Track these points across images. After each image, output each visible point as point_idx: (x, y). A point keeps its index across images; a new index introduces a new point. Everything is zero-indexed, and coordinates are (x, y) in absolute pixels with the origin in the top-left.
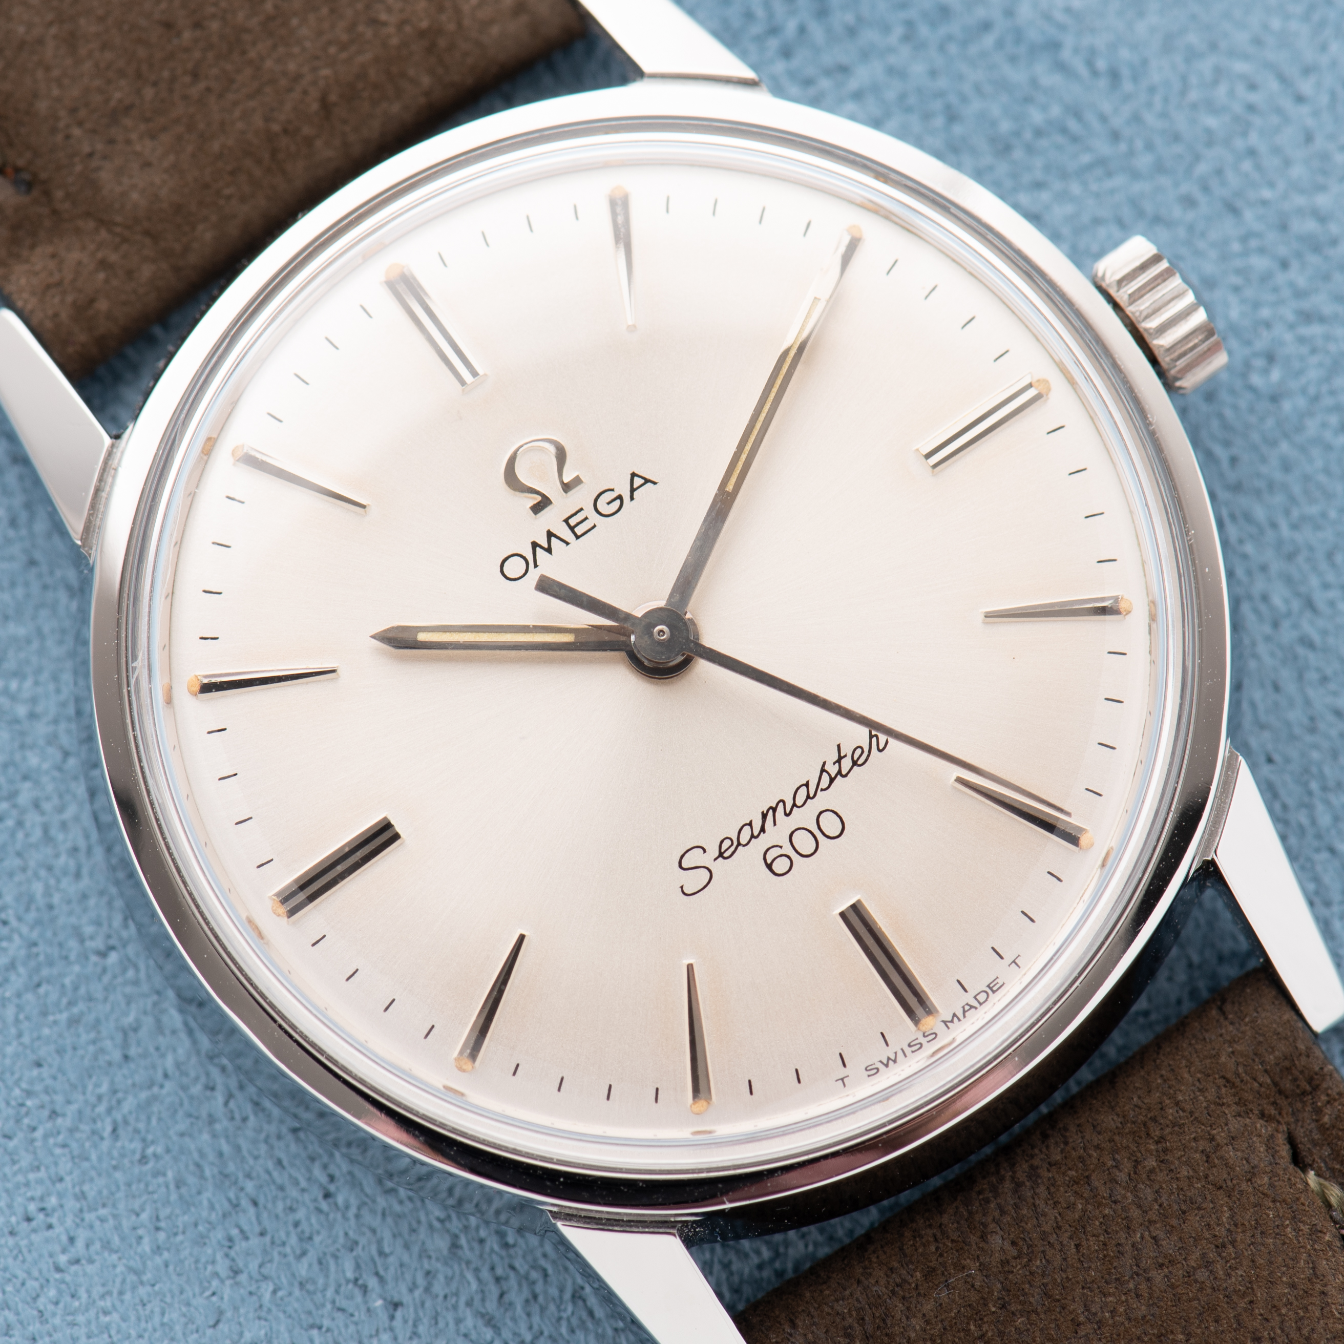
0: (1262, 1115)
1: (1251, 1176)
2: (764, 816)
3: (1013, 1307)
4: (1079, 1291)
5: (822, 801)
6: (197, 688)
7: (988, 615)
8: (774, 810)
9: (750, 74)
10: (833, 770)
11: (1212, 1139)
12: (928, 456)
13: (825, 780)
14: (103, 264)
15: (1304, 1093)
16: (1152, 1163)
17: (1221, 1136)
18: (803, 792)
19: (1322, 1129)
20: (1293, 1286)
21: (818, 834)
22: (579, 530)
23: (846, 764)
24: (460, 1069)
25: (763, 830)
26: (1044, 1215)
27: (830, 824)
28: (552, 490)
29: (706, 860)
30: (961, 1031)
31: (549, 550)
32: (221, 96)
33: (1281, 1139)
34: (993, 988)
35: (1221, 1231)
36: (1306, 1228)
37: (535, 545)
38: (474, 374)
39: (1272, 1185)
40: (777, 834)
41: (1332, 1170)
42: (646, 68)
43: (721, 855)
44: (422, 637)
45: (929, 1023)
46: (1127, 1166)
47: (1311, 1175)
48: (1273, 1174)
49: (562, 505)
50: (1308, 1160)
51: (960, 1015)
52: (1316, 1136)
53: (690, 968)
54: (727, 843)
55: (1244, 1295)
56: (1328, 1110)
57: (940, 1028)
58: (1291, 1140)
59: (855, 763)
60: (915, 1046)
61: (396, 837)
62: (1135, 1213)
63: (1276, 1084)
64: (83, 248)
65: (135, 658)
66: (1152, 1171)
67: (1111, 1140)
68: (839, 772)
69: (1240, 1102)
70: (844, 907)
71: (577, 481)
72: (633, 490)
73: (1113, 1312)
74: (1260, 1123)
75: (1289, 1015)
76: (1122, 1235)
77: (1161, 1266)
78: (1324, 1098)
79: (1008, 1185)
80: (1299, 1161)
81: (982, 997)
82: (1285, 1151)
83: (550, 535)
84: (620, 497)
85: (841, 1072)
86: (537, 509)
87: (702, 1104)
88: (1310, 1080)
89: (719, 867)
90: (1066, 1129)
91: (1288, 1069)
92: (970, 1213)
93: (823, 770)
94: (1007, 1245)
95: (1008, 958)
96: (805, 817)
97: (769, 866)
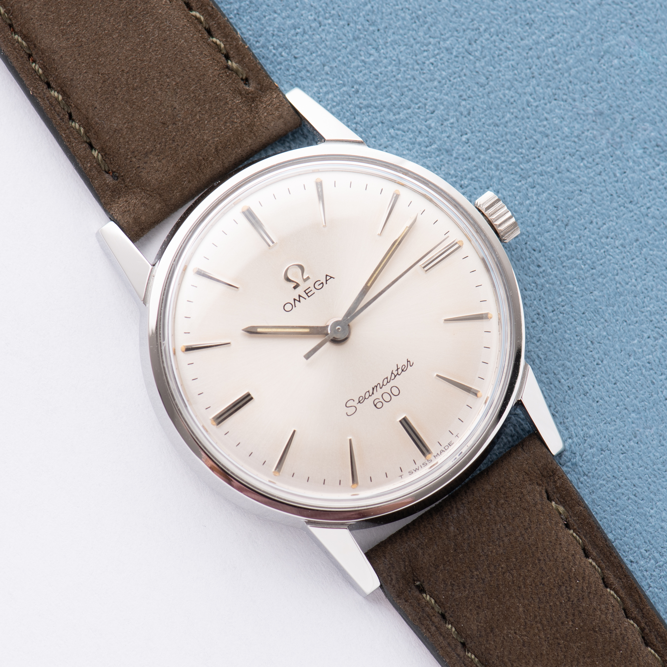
0: (538, 484)
1: (535, 504)
2: (373, 389)
3: (458, 551)
4: (480, 545)
5: (392, 383)
6: (184, 350)
7: (446, 320)
8: (376, 387)
9: (360, 139)
10: (396, 373)
11: (522, 493)
12: (424, 267)
13: (393, 376)
14: (144, 204)
15: (550, 476)
16: (502, 501)
17: (525, 492)
18: (386, 380)
19: (557, 488)
20: (551, 542)
21: (391, 394)
22: (309, 294)
23: (400, 371)
24: (275, 475)
25: (373, 393)
26: (467, 519)
27: (395, 391)
28: (300, 281)
29: (355, 404)
30: (440, 459)
31: (299, 301)
32: (182, 147)
33: (544, 492)
34: (450, 445)
35: (526, 524)
36: (554, 522)
37: (295, 300)
38: (273, 242)
39: (542, 508)
40: (377, 394)
41: (560, 502)
42: (326, 138)
43: (359, 402)
44: (259, 330)
45: (429, 456)
46: (494, 502)
47: (553, 503)
48: (542, 504)
49: (303, 286)
50: (552, 498)
51: (439, 453)
52: (555, 490)
53: (350, 440)
54: (361, 398)
55: (534, 546)
56: (558, 481)
57: (433, 458)
58: (547, 492)
59: (403, 370)
60: (425, 464)
61: (252, 398)
62: (497, 518)
63: (541, 473)
64: (136, 199)
65: (164, 340)
66: (503, 504)
67: (489, 494)
68: (398, 374)
69: (531, 480)
70: (400, 418)
71: (308, 278)
72: (327, 281)
73: (492, 552)
74: (537, 487)
75: (545, 450)
76: (494, 526)
77: (507, 536)
78: (557, 477)
79: (455, 510)
80: (549, 499)
81: (446, 448)
82: (545, 496)
83: (300, 296)
84: (322, 283)
85: (401, 473)
86: (295, 288)
87: (355, 485)
88: (553, 471)
89: (359, 406)
90: (473, 490)
91: (546, 468)
92: (442, 519)
93: (392, 373)
94: (456, 530)
95: (455, 435)
96: (387, 389)
97: (375, 406)
